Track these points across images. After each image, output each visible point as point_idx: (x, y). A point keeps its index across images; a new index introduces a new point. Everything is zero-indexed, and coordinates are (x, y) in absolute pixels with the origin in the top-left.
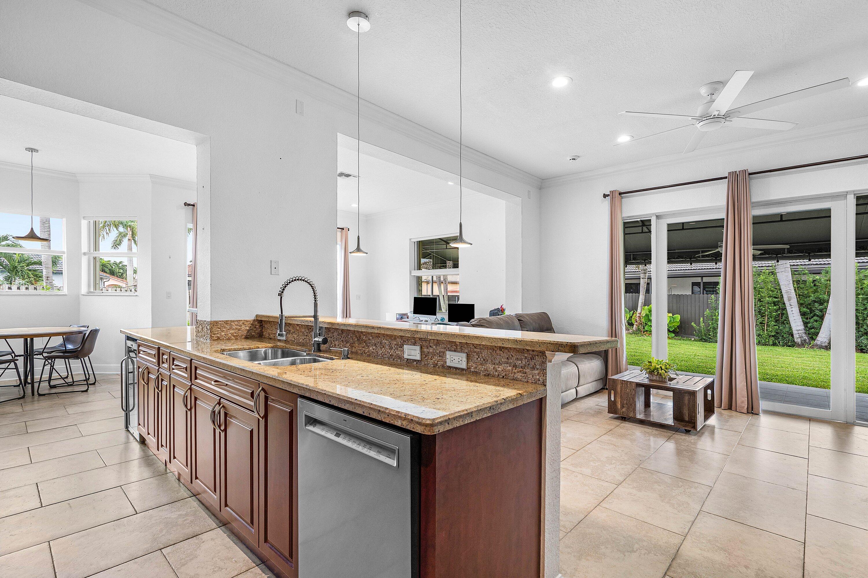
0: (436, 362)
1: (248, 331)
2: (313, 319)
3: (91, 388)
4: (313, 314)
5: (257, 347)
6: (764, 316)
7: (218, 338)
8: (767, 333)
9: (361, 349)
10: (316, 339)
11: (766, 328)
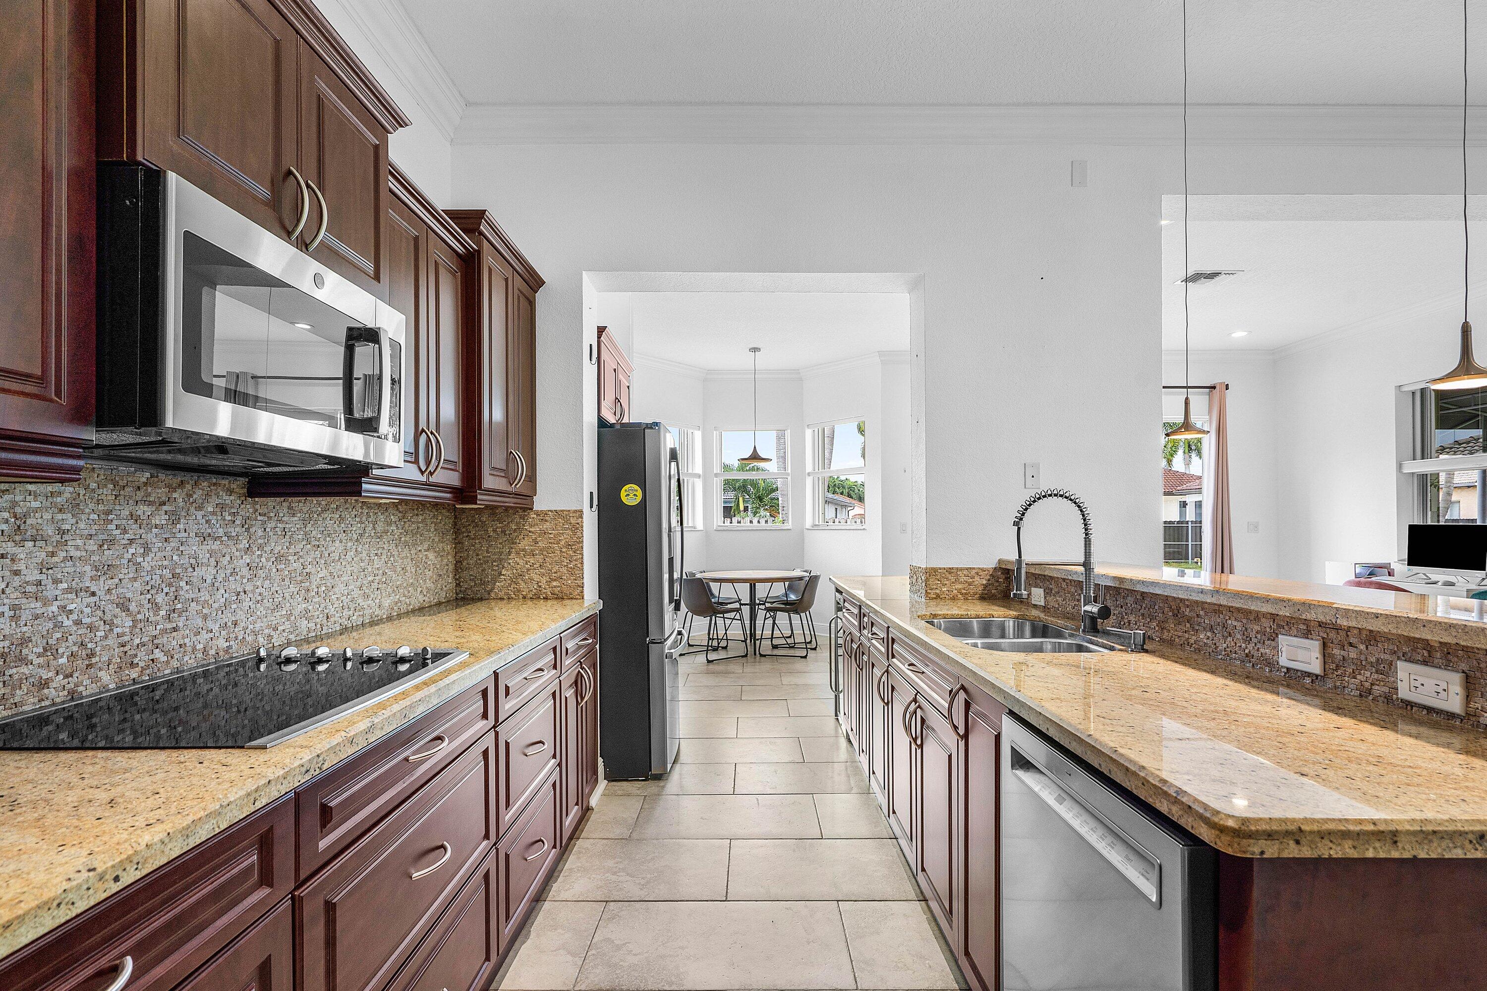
0: (1367, 685)
1: (986, 586)
2: (1081, 569)
3: (811, 654)
4: (1082, 560)
5: (989, 614)
7: (938, 596)
9: (1180, 634)
10: (1088, 608)
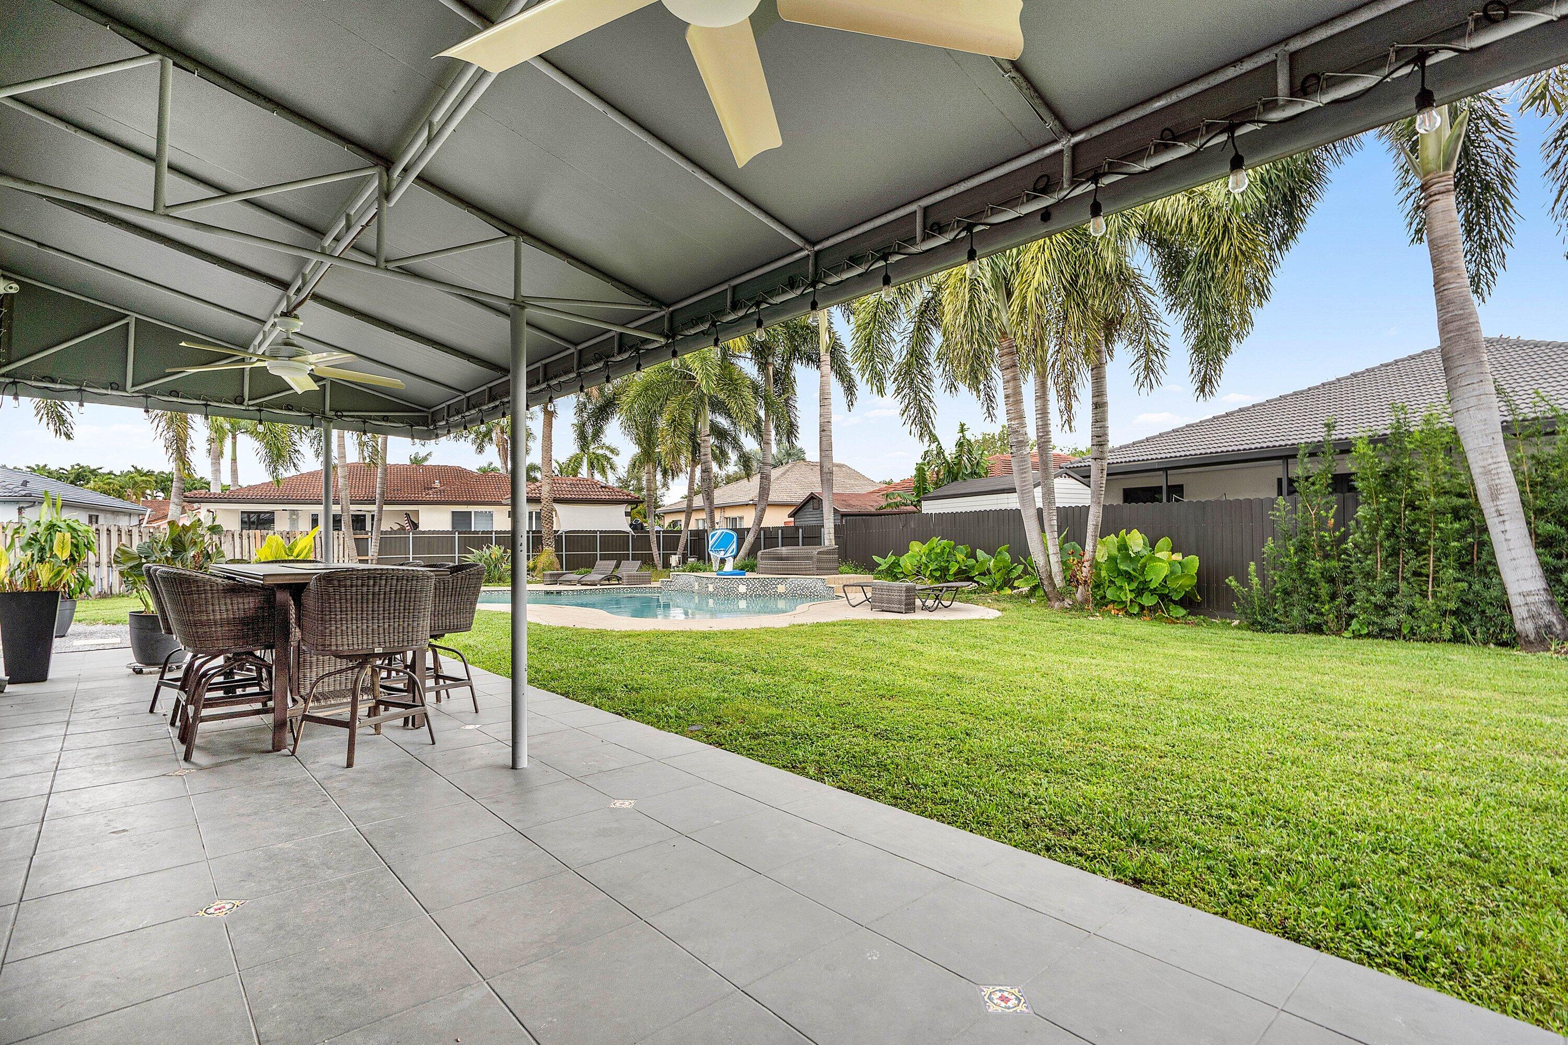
6: (1424, 552)
8: (1433, 605)
11: (1430, 589)
